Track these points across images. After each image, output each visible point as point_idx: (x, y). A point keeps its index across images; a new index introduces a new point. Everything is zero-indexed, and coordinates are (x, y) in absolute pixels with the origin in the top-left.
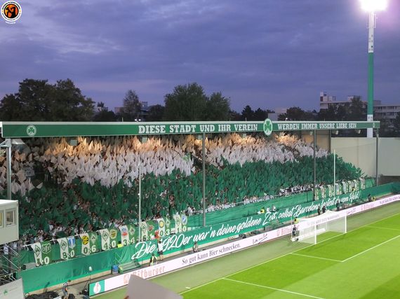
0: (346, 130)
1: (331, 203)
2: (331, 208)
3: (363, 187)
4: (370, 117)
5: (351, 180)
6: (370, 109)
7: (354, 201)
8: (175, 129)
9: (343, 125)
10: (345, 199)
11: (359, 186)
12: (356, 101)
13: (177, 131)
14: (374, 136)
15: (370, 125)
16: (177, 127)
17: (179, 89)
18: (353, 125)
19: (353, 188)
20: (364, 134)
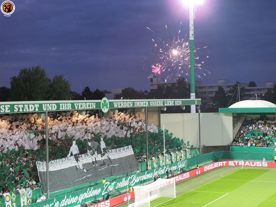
0: (173, 106)
1: (162, 172)
2: (161, 176)
3: (189, 156)
4: (193, 95)
5: (179, 150)
6: (193, 88)
7: (182, 169)
8: (19, 109)
9: (170, 102)
10: (174, 168)
11: (186, 155)
12: (181, 81)
13: (21, 110)
14: (197, 111)
15: (193, 102)
16: (21, 106)
17: (24, 72)
18: (178, 102)
19: (180, 158)
20: (188, 110)
